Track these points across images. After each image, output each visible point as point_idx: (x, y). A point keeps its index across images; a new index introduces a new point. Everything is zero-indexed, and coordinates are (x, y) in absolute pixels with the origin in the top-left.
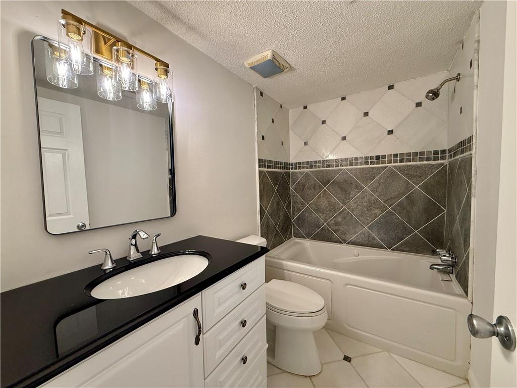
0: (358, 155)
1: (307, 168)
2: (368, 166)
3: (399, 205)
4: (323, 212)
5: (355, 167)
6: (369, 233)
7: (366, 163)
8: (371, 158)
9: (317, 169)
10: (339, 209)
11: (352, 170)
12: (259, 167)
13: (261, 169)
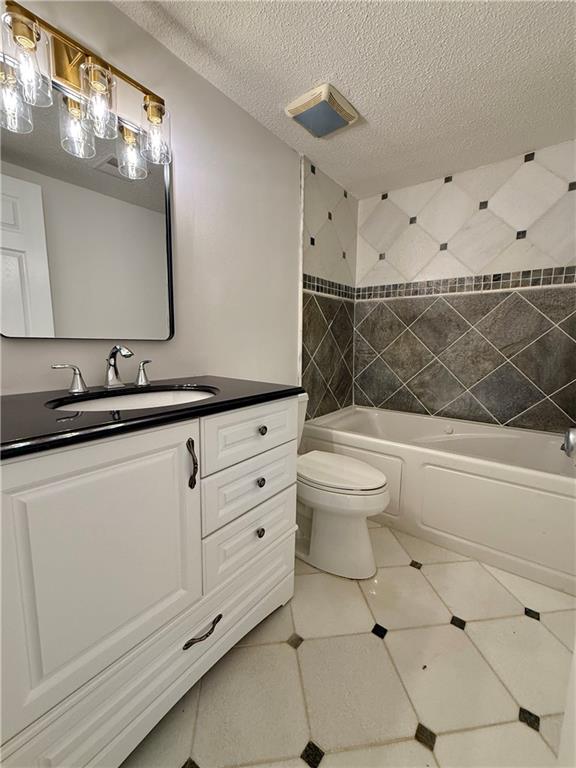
0: (464, 274)
1: (382, 296)
2: (479, 292)
3: (523, 354)
4: (402, 366)
5: (459, 293)
6: (471, 398)
7: (477, 287)
8: (486, 278)
9: (398, 297)
10: (427, 361)
11: (453, 298)
12: (304, 287)
13: (307, 291)
